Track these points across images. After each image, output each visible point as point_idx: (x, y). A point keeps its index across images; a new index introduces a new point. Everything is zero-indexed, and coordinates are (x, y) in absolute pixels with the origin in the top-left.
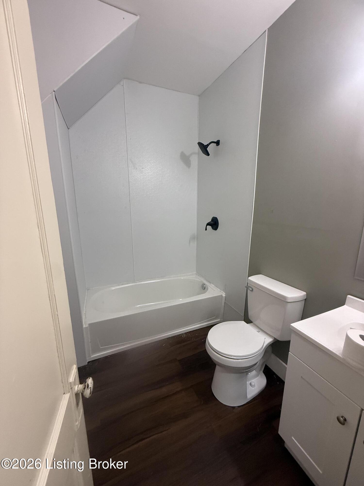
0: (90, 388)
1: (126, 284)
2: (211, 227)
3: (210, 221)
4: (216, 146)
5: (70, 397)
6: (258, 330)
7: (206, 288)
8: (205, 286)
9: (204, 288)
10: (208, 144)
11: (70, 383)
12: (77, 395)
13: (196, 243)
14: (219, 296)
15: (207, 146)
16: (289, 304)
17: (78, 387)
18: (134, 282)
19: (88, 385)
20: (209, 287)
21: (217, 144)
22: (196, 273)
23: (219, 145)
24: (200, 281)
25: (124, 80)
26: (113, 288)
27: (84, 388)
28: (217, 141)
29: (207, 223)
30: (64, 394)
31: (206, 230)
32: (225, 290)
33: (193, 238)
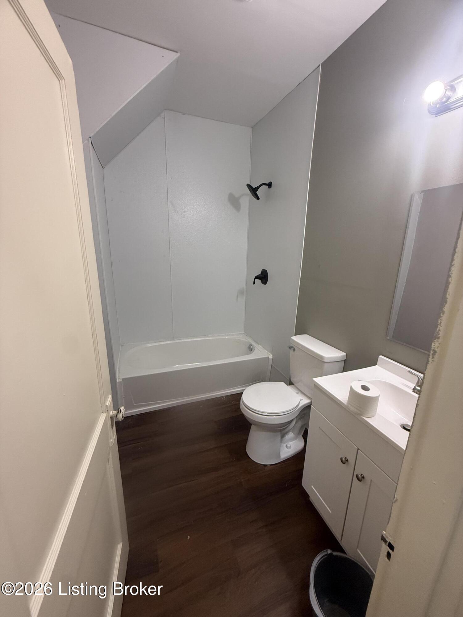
0: (123, 413)
1: (163, 341)
2: (260, 281)
3: (260, 273)
4: (268, 188)
5: (106, 416)
6: (297, 392)
7: (253, 350)
8: (252, 347)
9: (251, 349)
10: (258, 187)
11: (107, 406)
12: (112, 418)
13: (244, 298)
14: (266, 357)
15: (257, 189)
16: (326, 365)
17: (113, 413)
18: (173, 340)
19: (121, 410)
20: (255, 348)
21: (269, 187)
22: (244, 333)
23: (271, 187)
24: (247, 341)
25: (165, 112)
26: (149, 345)
27: (118, 413)
28: (269, 183)
29: (255, 276)
30: (102, 413)
31: (254, 283)
32: (272, 352)
33: (241, 292)
